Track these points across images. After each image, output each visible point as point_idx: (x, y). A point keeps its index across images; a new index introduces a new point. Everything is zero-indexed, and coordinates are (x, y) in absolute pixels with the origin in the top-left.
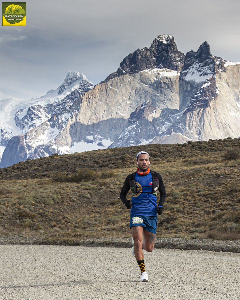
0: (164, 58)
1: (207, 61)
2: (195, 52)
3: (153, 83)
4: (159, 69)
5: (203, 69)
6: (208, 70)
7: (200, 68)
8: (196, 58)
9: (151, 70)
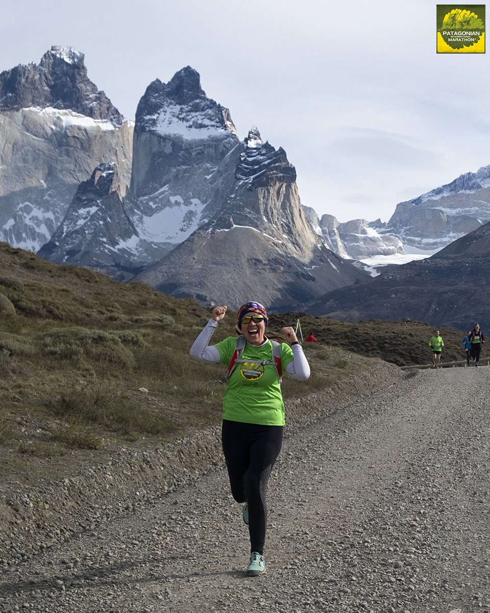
0: (65, 91)
1: (198, 103)
2: (164, 84)
3: (49, 135)
4: (56, 110)
5: (190, 117)
6: (204, 118)
7: (184, 114)
8: (169, 95)
9: (41, 109)
